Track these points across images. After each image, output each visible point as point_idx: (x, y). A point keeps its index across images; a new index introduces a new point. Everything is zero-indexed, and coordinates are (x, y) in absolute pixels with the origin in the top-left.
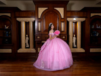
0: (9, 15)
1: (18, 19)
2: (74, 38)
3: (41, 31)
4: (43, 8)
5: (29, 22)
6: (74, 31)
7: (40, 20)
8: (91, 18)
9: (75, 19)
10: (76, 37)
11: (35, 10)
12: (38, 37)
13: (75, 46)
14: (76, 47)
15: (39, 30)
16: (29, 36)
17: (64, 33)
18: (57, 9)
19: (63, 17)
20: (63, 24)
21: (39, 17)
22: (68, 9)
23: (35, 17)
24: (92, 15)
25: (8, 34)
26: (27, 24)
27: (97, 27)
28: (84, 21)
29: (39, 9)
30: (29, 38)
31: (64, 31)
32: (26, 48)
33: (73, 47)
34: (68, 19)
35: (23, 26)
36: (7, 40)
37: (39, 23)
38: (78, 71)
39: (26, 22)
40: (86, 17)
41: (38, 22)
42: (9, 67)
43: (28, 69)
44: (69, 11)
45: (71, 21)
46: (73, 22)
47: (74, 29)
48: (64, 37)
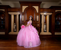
0: (4, 10)
1: (9, 13)
2: (45, 26)
3: (23, 21)
4: (25, 6)
5: (16, 15)
6: (45, 21)
8: (56, 13)
17: (38, 22)
18: (34, 7)
19: (38, 12)
20: (38, 16)
21: (23, 12)
22: (41, 7)
23: (20, 12)
24: (56, 11)
25: (3, 22)
26: (15, 16)
27: (59, 19)
28: (51, 15)
29: (23, 7)
32: (14, 31)
35: (13, 17)
36: (2, 26)
37: (23, 16)
38: (47, 46)
39: (14, 15)
40: (52, 12)
42: (3, 43)
43: (15, 45)
45: (43, 15)
46: (44, 15)
48: (38, 25)
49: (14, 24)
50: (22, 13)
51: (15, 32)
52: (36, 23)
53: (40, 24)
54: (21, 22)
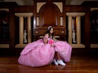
7: (38, 15)
8: (91, 12)
10: (76, 32)
11: (33, 5)
12: (37, 32)
14: (76, 43)
15: (38, 25)
16: (27, 32)
17: (63, 28)
18: (56, 3)
19: (61, 11)
22: (66, 4)
28: (84, 16)
30: (27, 34)
31: (62, 26)
32: (24, 43)
33: (73, 43)
34: (67, 14)
36: (5, 35)
44: (68, 6)
45: (70, 16)
47: (73, 24)
48: (63, 32)
49: (24, 32)
50: (36, 13)
52: (59, 29)
53: (66, 30)
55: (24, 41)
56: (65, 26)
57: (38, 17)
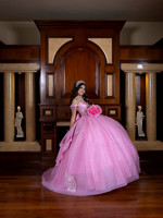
2: (140, 114)
3: (53, 97)
4: (60, 40)
5: (23, 75)
6: (139, 95)
7: (52, 70)
9: (140, 66)
10: (144, 110)
11: (39, 43)
12: (48, 112)
13: (141, 135)
14: (145, 138)
15: (51, 93)
16: (23, 110)
17: (113, 101)
18: (96, 41)
19: (109, 61)
21: (51, 61)
22: (122, 42)
23: (39, 62)
26: (20, 79)
29: (51, 41)
30: (24, 115)
31: (112, 97)
32: (16, 139)
33: (137, 138)
34: (124, 67)
37: (51, 77)
39: (16, 75)
41: (47, 74)
43: (21, 195)
44: (125, 47)
45: (130, 71)
46: (137, 74)
47: (138, 91)
48: (113, 112)
49: (16, 111)
50: (47, 64)
51: (20, 143)
52: (104, 105)
53: (119, 108)
54: (42, 103)
55: (16, 133)
56: (118, 96)
57: (52, 74)
